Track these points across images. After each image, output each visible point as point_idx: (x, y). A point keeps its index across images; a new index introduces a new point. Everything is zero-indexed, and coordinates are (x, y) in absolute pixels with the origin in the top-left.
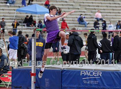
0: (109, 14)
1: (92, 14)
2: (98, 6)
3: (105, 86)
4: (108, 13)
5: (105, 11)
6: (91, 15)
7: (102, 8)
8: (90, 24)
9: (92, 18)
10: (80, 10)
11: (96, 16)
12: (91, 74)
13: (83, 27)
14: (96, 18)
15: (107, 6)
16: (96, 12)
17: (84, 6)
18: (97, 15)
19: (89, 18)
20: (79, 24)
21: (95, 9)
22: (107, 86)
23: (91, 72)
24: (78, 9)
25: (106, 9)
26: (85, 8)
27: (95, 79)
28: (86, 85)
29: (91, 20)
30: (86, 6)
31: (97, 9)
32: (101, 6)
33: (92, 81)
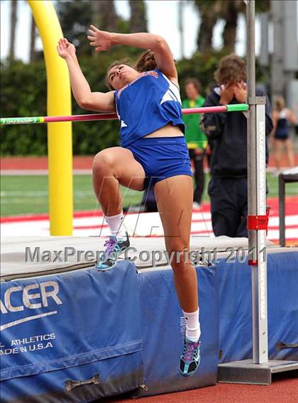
3: (84, 349)
12: (14, 305)
22: (89, 347)
23: (13, 294)
27: (38, 328)
33: (25, 341)
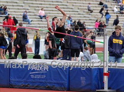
0: (52, 12)
1: (35, 11)
2: (41, 4)
4: (50, 11)
5: (48, 9)
6: (34, 13)
7: (45, 6)
8: (33, 21)
9: (35, 15)
10: (23, 8)
11: (39, 14)
13: (27, 24)
14: (39, 16)
15: (50, 4)
16: (39, 10)
17: (27, 3)
18: (41, 13)
19: (33, 16)
20: (23, 21)
21: (38, 7)
22: (53, 80)
24: (22, 6)
25: (49, 7)
26: (29, 6)
28: (33, 79)
29: (34, 17)
30: (29, 3)
31: (40, 7)
32: (45, 4)
33: (39, 76)
